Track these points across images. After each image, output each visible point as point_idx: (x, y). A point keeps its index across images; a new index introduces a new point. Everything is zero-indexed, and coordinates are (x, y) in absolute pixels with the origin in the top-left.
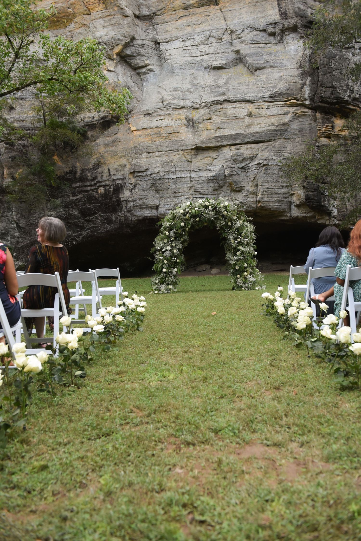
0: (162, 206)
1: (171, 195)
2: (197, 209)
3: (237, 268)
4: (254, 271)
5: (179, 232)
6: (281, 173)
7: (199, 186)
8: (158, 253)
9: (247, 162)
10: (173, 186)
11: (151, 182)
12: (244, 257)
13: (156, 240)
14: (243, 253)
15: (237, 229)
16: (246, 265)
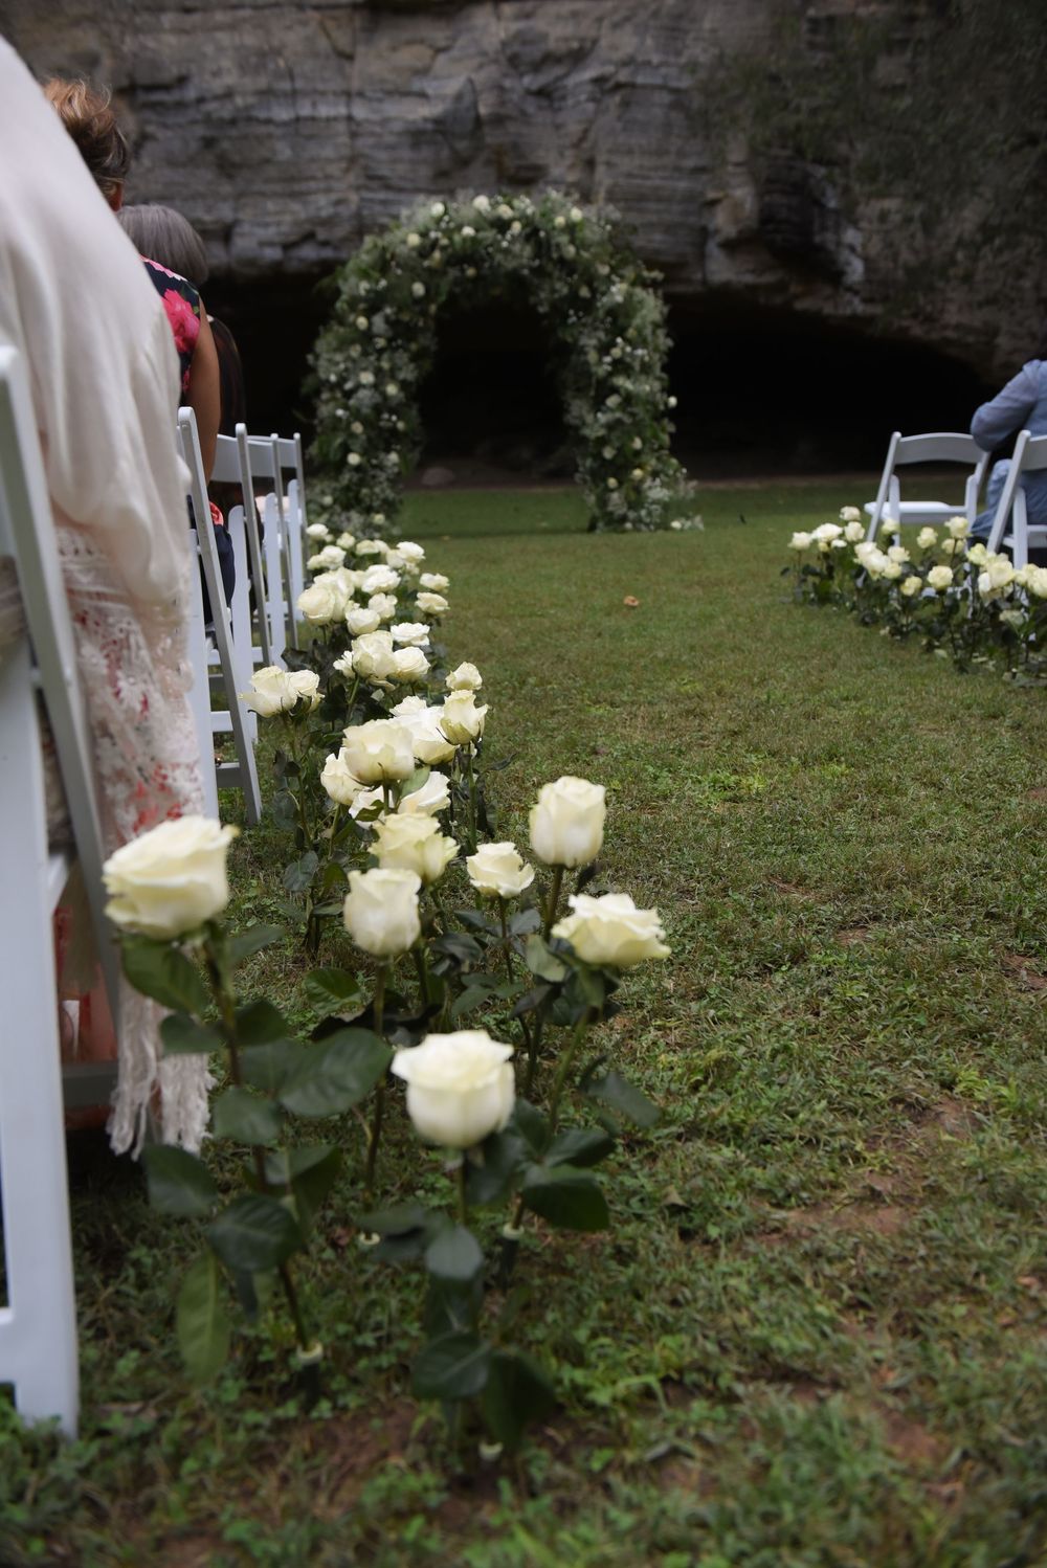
0: (246, 228)
1: (278, 188)
2: (468, 231)
3: (608, 453)
4: (665, 463)
5: (405, 317)
6: (676, 116)
7: (382, 155)
8: (325, 396)
9: (558, 71)
10: (284, 151)
11: (201, 131)
12: (633, 415)
13: (321, 345)
14: (628, 399)
15: (613, 311)
16: (638, 444)
